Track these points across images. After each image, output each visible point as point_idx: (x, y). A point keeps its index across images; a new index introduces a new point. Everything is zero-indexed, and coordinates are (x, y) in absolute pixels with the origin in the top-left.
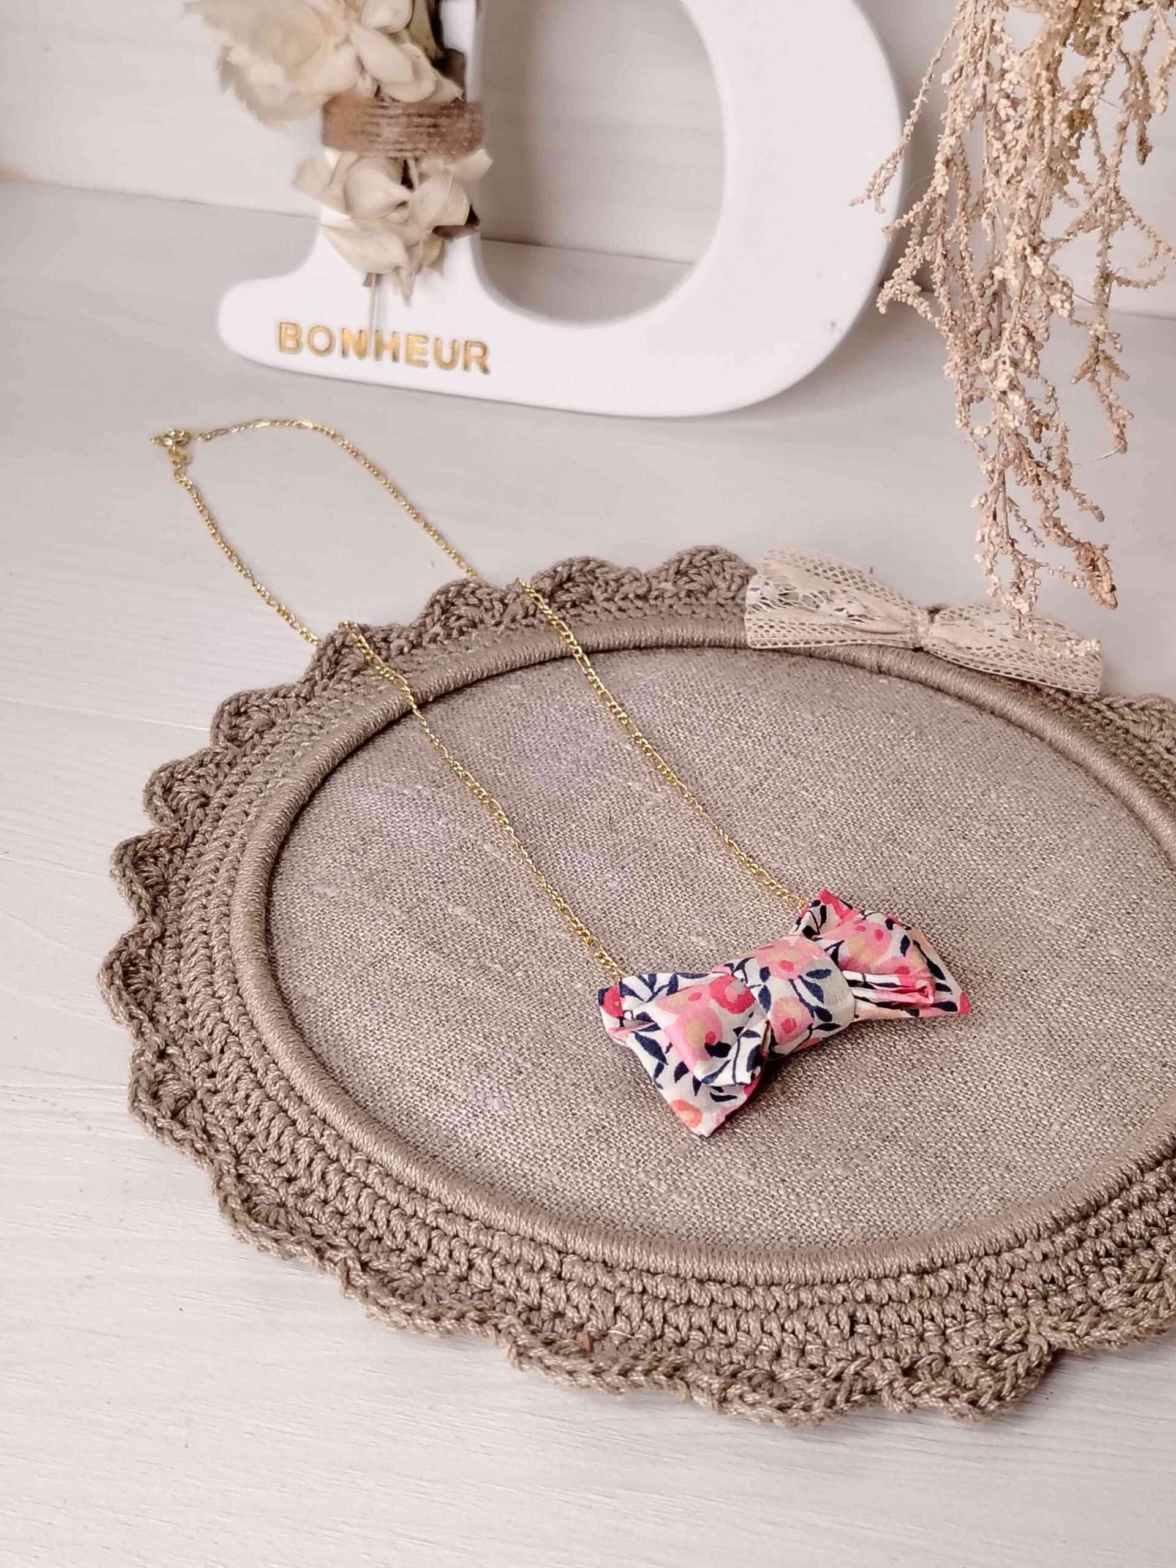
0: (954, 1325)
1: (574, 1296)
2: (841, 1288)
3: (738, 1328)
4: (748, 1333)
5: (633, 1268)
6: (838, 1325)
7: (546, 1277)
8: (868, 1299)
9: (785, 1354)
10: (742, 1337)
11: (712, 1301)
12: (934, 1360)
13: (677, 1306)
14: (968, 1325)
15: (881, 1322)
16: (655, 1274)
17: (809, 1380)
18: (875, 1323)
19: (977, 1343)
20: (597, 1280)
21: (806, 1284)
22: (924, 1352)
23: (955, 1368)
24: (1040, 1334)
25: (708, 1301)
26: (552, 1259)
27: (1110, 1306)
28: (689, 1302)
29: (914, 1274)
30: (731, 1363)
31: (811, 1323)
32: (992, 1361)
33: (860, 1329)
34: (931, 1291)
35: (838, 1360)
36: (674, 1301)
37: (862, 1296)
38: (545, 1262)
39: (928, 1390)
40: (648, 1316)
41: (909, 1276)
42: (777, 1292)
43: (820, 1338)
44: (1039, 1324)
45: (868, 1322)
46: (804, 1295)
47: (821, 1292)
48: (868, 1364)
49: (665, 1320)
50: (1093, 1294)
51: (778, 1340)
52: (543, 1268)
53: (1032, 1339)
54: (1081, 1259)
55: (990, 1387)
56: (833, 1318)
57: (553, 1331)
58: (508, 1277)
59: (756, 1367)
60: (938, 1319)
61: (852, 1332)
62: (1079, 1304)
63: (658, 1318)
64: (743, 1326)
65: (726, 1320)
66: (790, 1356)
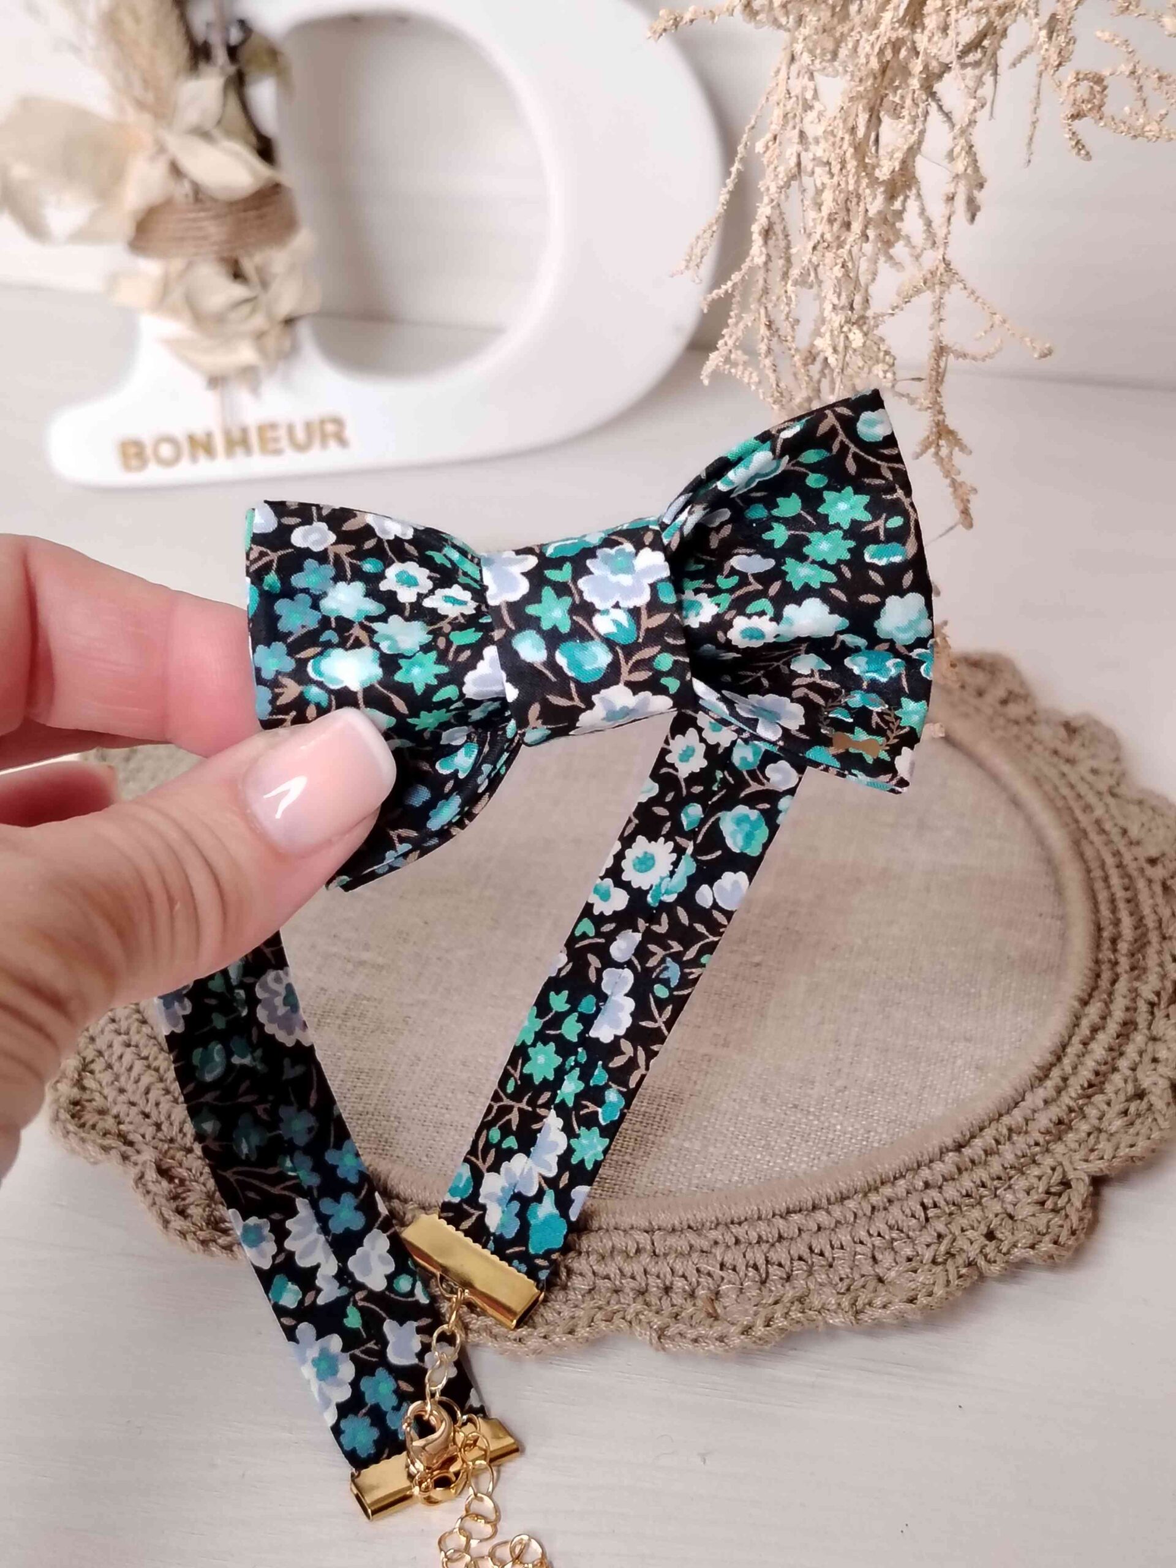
0: (1003, 1185)
1: (679, 1267)
2: (901, 1182)
3: (832, 1247)
4: (842, 1247)
5: (718, 1224)
6: (913, 1216)
7: (645, 1259)
8: (927, 1185)
9: (879, 1256)
10: (838, 1253)
11: (800, 1230)
12: (1002, 1219)
13: (773, 1245)
14: (1012, 1181)
15: (945, 1200)
16: (740, 1224)
17: (915, 1271)
18: (942, 1203)
19: (1028, 1194)
20: (691, 1246)
21: (870, 1190)
22: (991, 1216)
23: (1022, 1220)
24: (1075, 1169)
25: (797, 1231)
26: (644, 1239)
27: (1113, 1129)
28: (781, 1238)
29: (951, 1151)
30: (841, 1279)
31: (892, 1222)
32: (1049, 1204)
33: (931, 1213)
34: (973, 1162)
35: (928, 1246)
36: (767, 1242)
37: (921, 1184)
38: (638, 1244)
39: (1015, 1246)
40: (751, 1262)
41: (951, 1154)
42: (851, 1204)
43: (902, 1231)
44: (1071, 1163)
45: (935, 1206)
46: (874, 1198)
47: (887, 1191)
48: (954, 1240)
49: (767, 1262)
50: (1096, 1122)
51: (869, 1245)
52: (638, 1251)
53: (1071, 1175)
54: (1073, 1095)
55: (1062, 1226)
56: (908, 1212)
57: (673, 1305)
58: (612, 1269)
59: (863, 1276)
60: (988, 1183)
61: (927, 1220)
62: (1089, 1134)
63: (761, 1262)
64: (837, 1244)
65: (820, 1242)
66: (886, 1259)
